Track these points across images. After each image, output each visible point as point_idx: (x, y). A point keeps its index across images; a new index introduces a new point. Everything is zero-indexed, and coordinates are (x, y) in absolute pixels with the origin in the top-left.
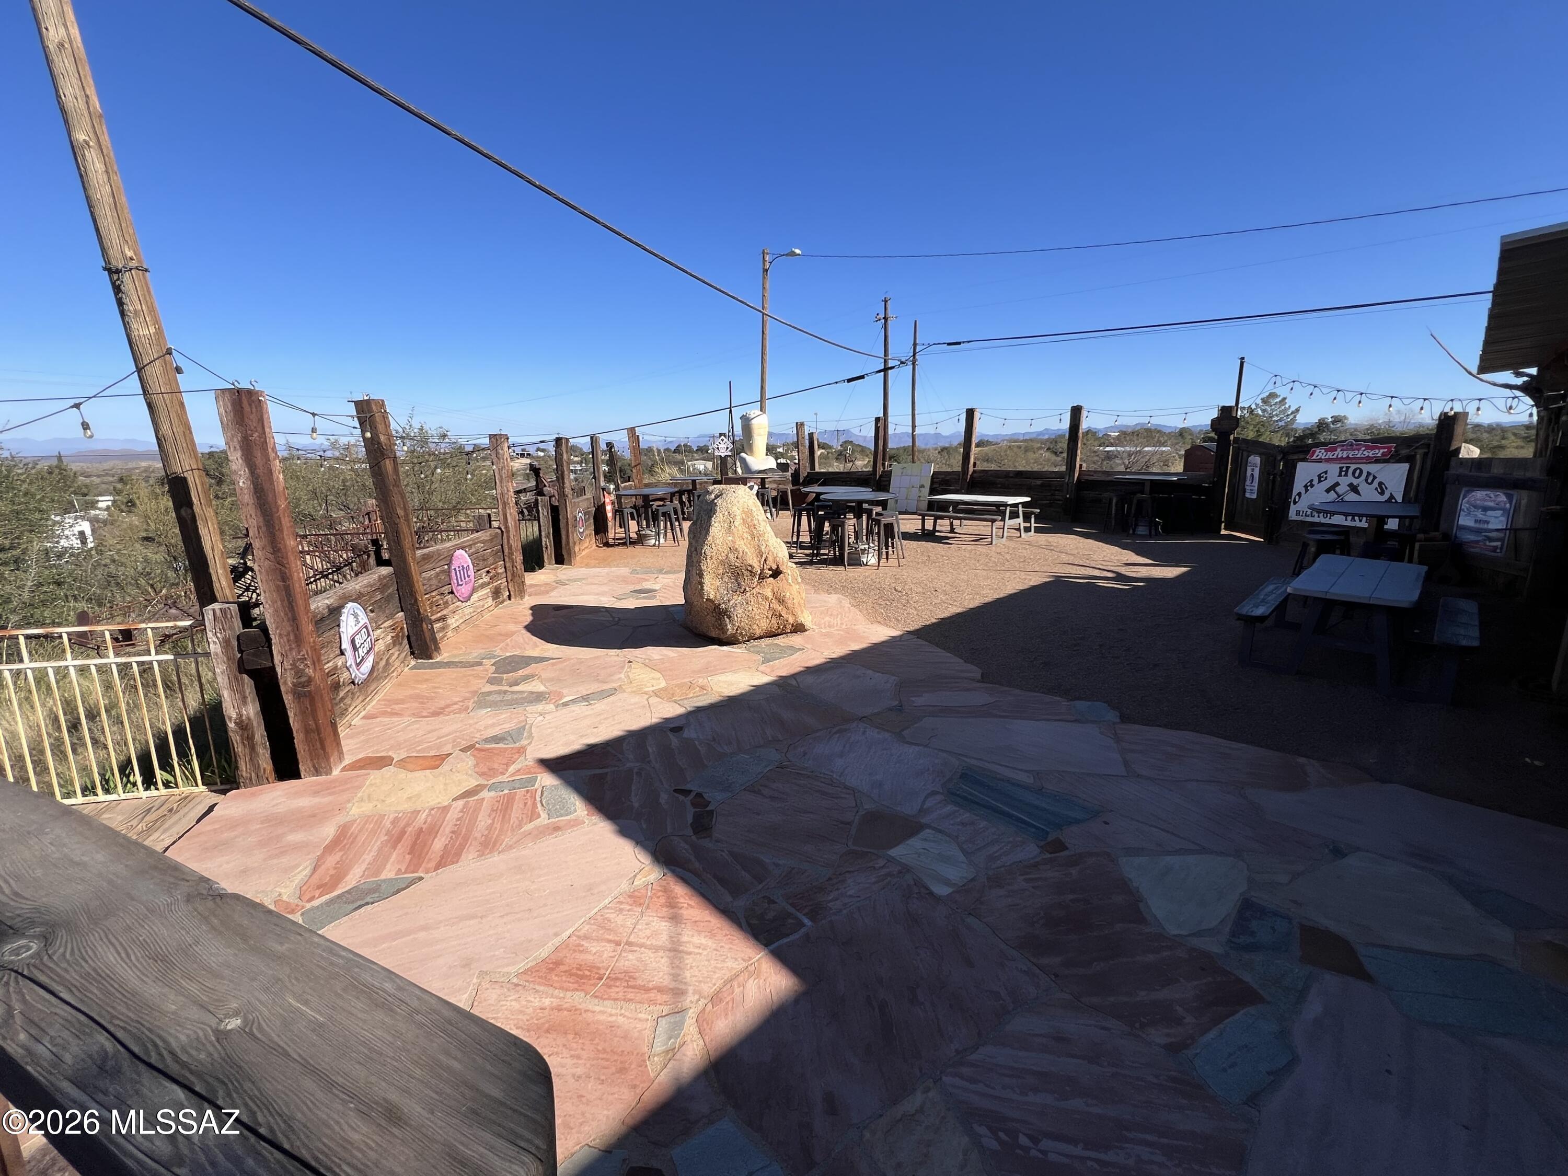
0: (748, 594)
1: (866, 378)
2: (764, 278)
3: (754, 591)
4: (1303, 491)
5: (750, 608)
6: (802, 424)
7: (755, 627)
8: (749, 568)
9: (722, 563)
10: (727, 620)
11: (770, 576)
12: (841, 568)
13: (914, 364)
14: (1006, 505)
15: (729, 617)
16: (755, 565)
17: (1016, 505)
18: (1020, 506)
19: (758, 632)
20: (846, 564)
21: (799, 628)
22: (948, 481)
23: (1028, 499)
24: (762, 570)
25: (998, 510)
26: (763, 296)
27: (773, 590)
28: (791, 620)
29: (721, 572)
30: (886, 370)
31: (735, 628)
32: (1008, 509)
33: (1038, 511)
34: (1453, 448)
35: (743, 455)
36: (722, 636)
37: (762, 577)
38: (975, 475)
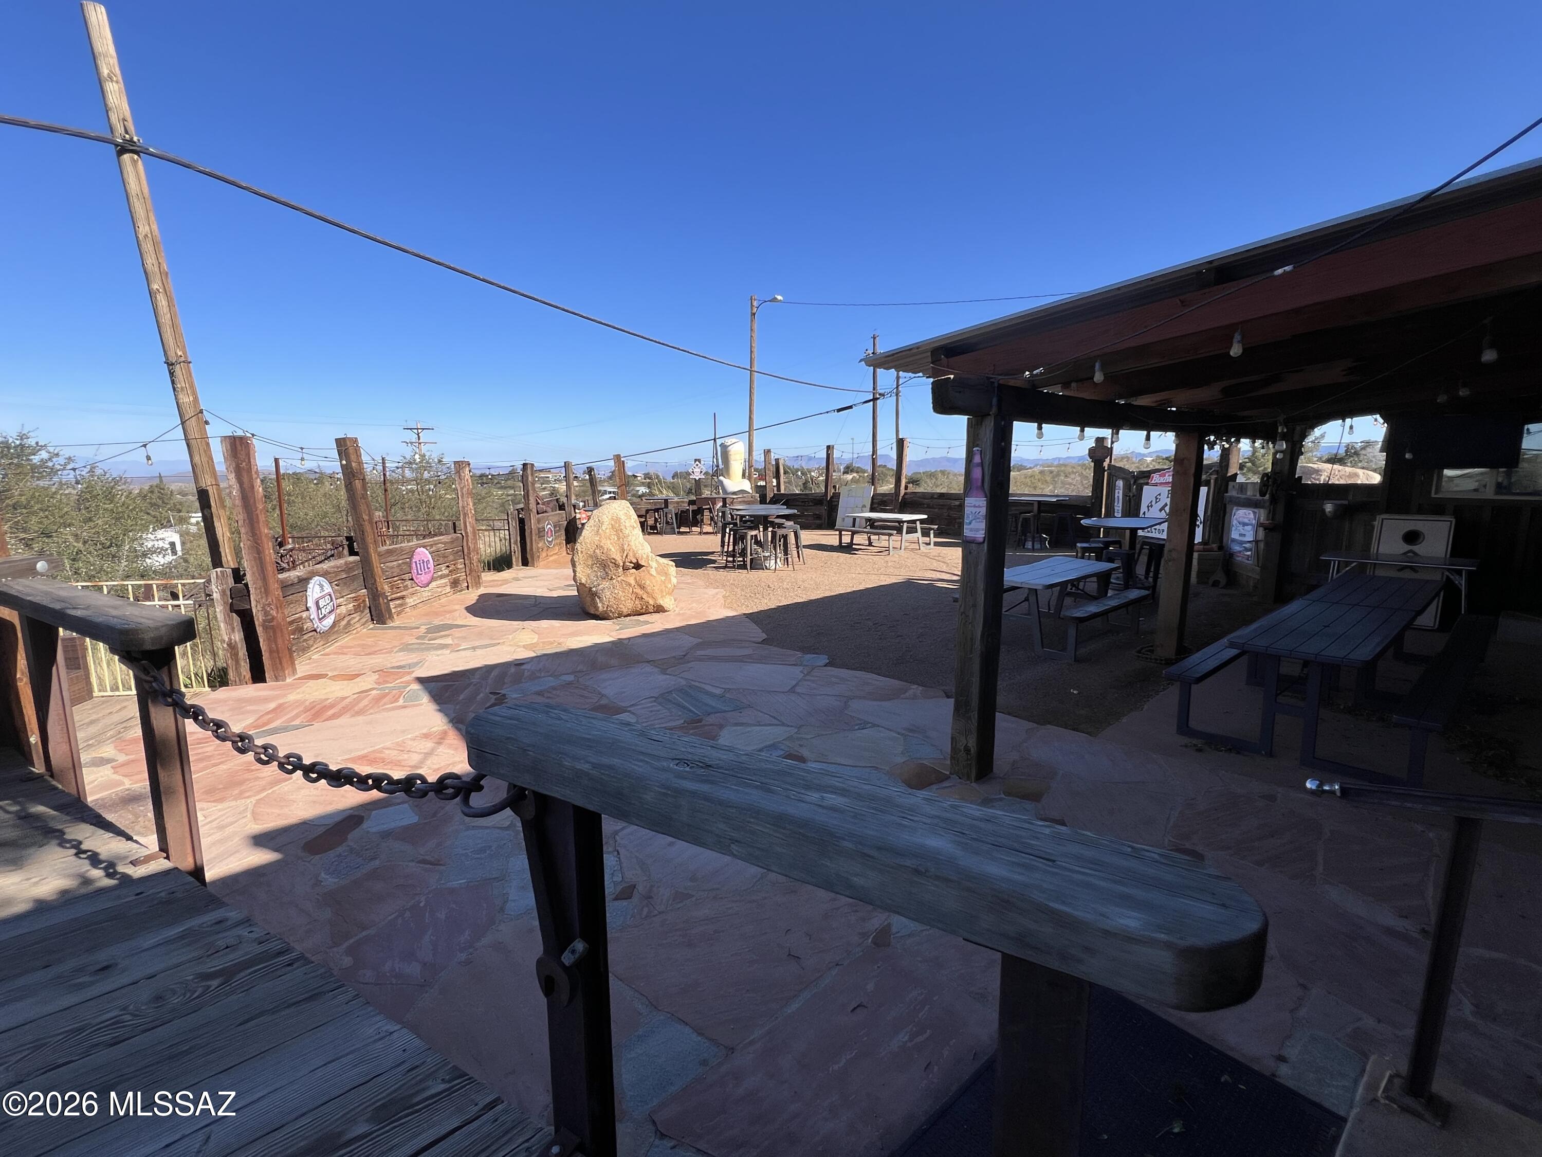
0: (614, 581)
1: (854, 408)
2: (752, 321)
3: (619, 579)
5: (616, 591)
6: (769, 451)
7: (621, 606)
8: (613, 561)
9: (591, 556)
10: (598, 600)
11: (633, 568)
13: (897, 395)
15: (599, 598)
16: (617, 558)
17: (914, 522)
18: (918, 523)
19: (625, 611)
21: (659, 609)
22: (885, 502)
23: (925, 517)
24: (624, 563)
25: (898, 527)
26: (751, 336)
27: (635, 579)
28: (651, 602)
29: (590, 563)
30: (875, 400)
31: (606, 606)
32: (905, 525)
33: (936, 527)
34: (1229, 474)
36: (598, 613)
37: (625, 569)
38: (906, 496)
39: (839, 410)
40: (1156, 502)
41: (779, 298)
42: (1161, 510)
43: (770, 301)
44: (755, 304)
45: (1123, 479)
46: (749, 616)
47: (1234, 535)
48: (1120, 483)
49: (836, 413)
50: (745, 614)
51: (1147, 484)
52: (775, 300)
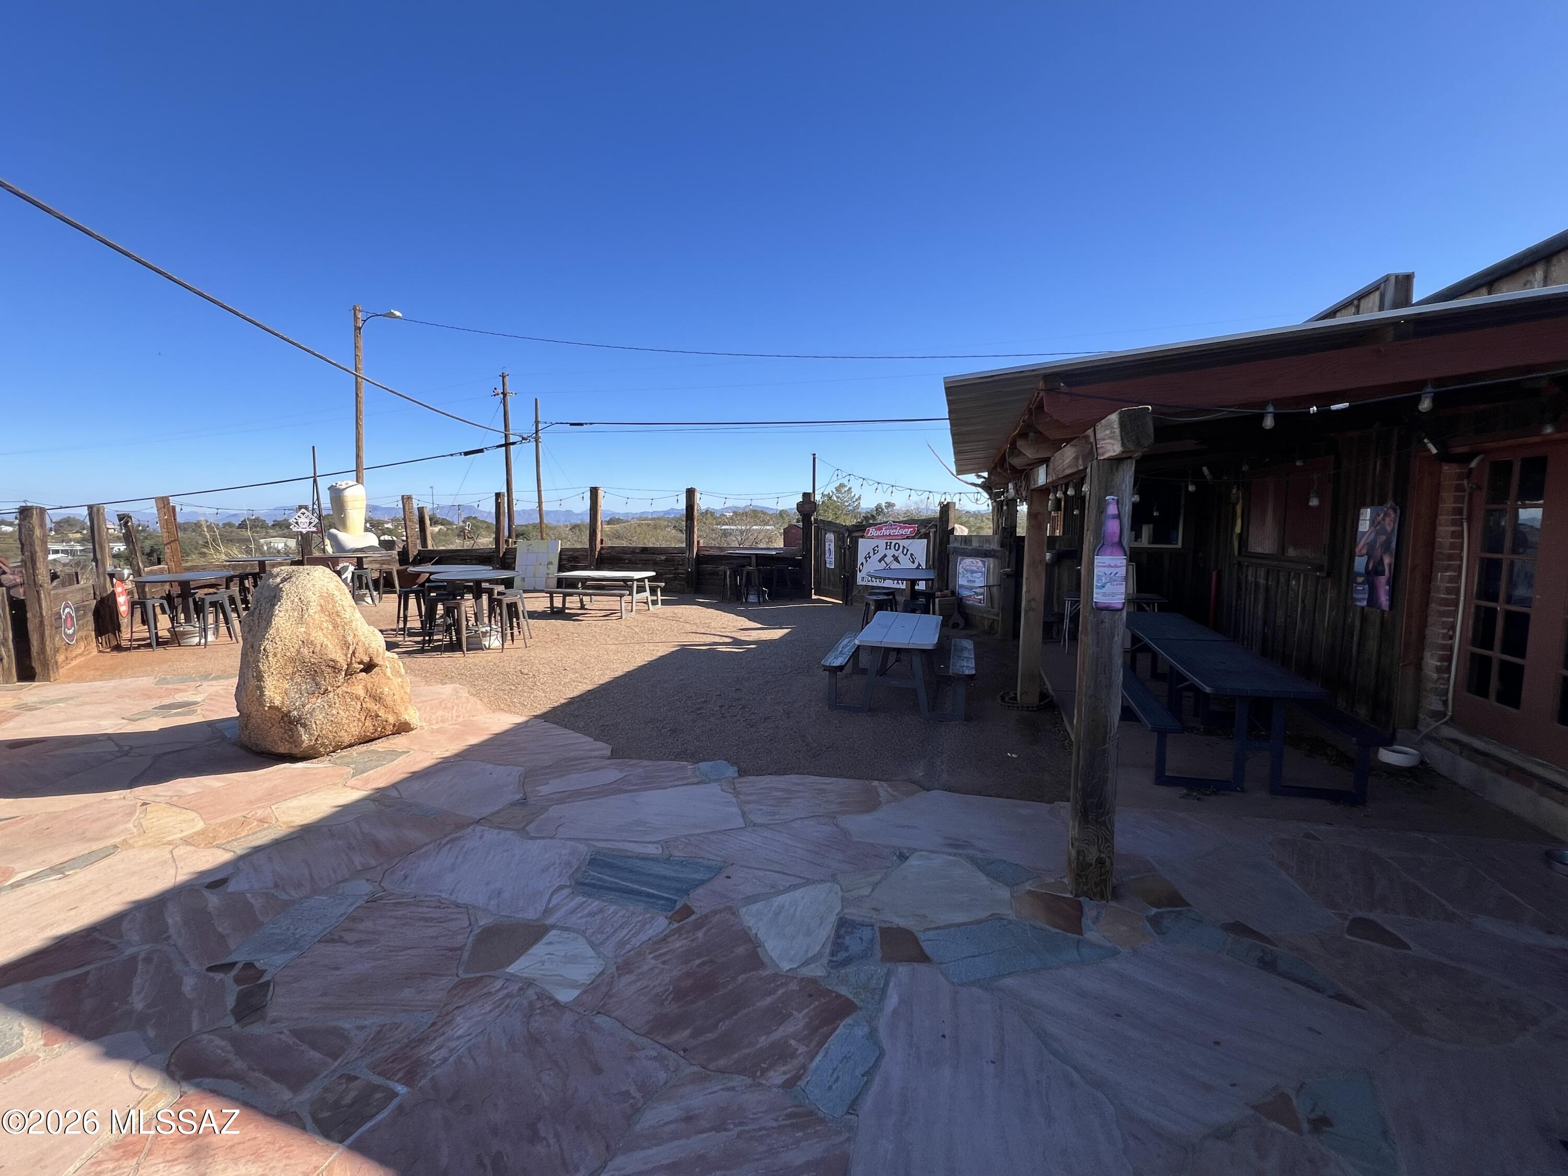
0: (331, 695)
1: (486, 452)
2: (356, 336)
3: (339, 691)
4: (864, 562)
5: (334, 712)
6: (410, 498)
7: (343, 733)
8: (331, 663)
9: (292, 660)
10: (302, 730)
11: (361, 671)
12: (458, 654)
13: (537, 441)
14: (632, 580)
15: (304, 726)
16: (338, 659)
17: (642, 580)
18: (646, 580)
19: (347, 739)
20: (465, 649)
21: (403, 728)
22: (577, 557)
23: (653, 574)
24: (349, 665)
25: (626, 584)
26: (356, 355)
27: (366, 687)
28: (391, 719)
29: (290, 671)
30: (507, 445)
31: (314, 739)
32: (635, 583)
33: (664, 584)
34: (949, 528)
35: (333, 531)
36: (295, 751)
37: (349, 673)
38: (603, 552)
39: (466, 454)
40: (874, 554)
41: (398, 313)
42: (880, 561)
43: (384, 316)
44: (360, 315)
45: (834, 532)
46: (545, 717)
47: (962, 581)
48: (830, 537)
49: (463, 456)
50: (536, 717)
51: (862, 537)
52: (391, 315)
